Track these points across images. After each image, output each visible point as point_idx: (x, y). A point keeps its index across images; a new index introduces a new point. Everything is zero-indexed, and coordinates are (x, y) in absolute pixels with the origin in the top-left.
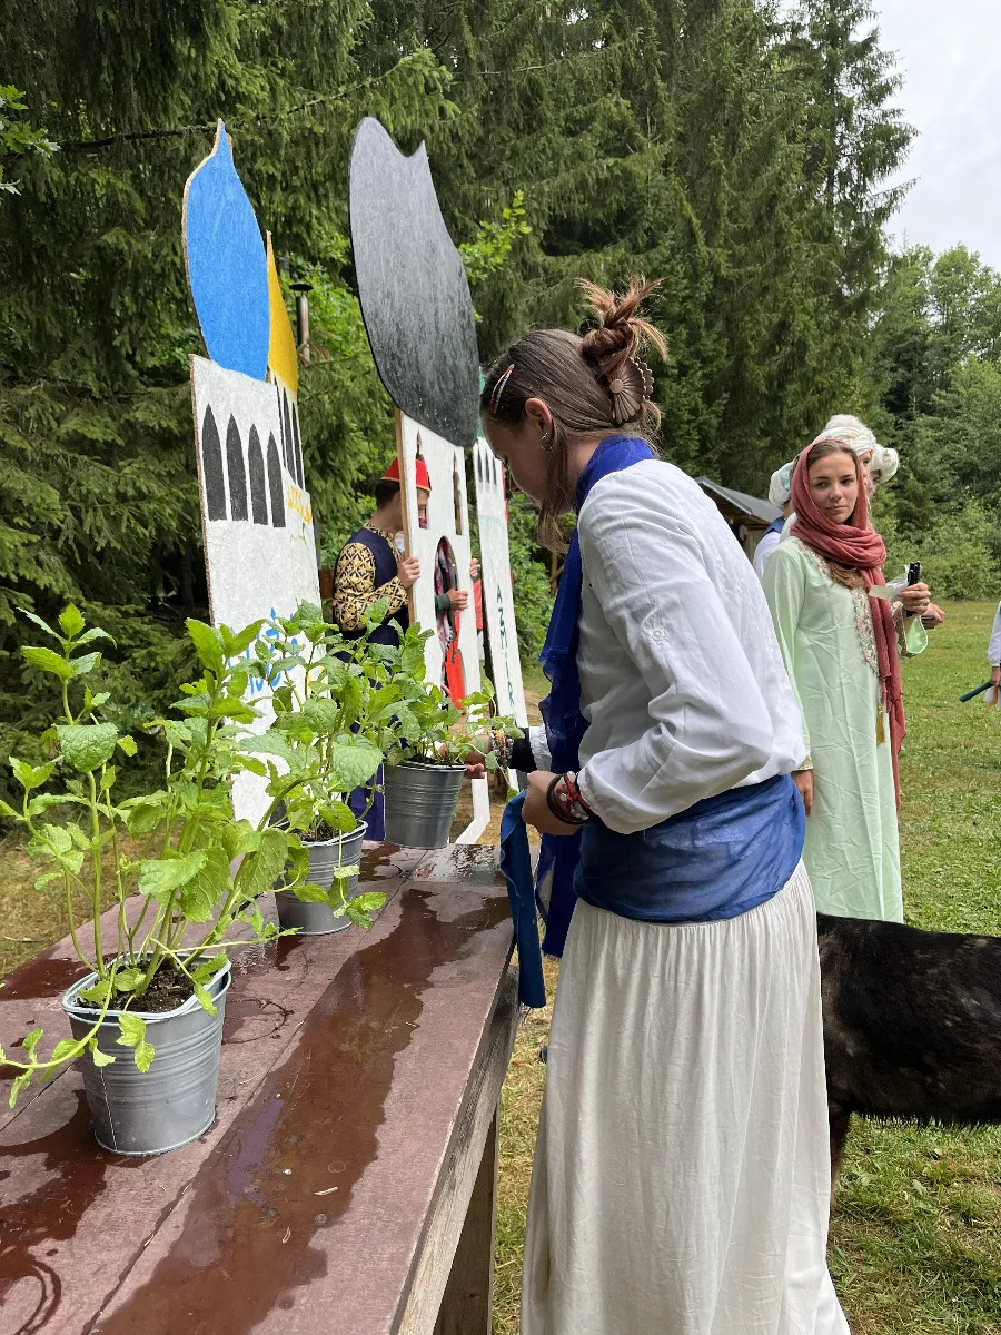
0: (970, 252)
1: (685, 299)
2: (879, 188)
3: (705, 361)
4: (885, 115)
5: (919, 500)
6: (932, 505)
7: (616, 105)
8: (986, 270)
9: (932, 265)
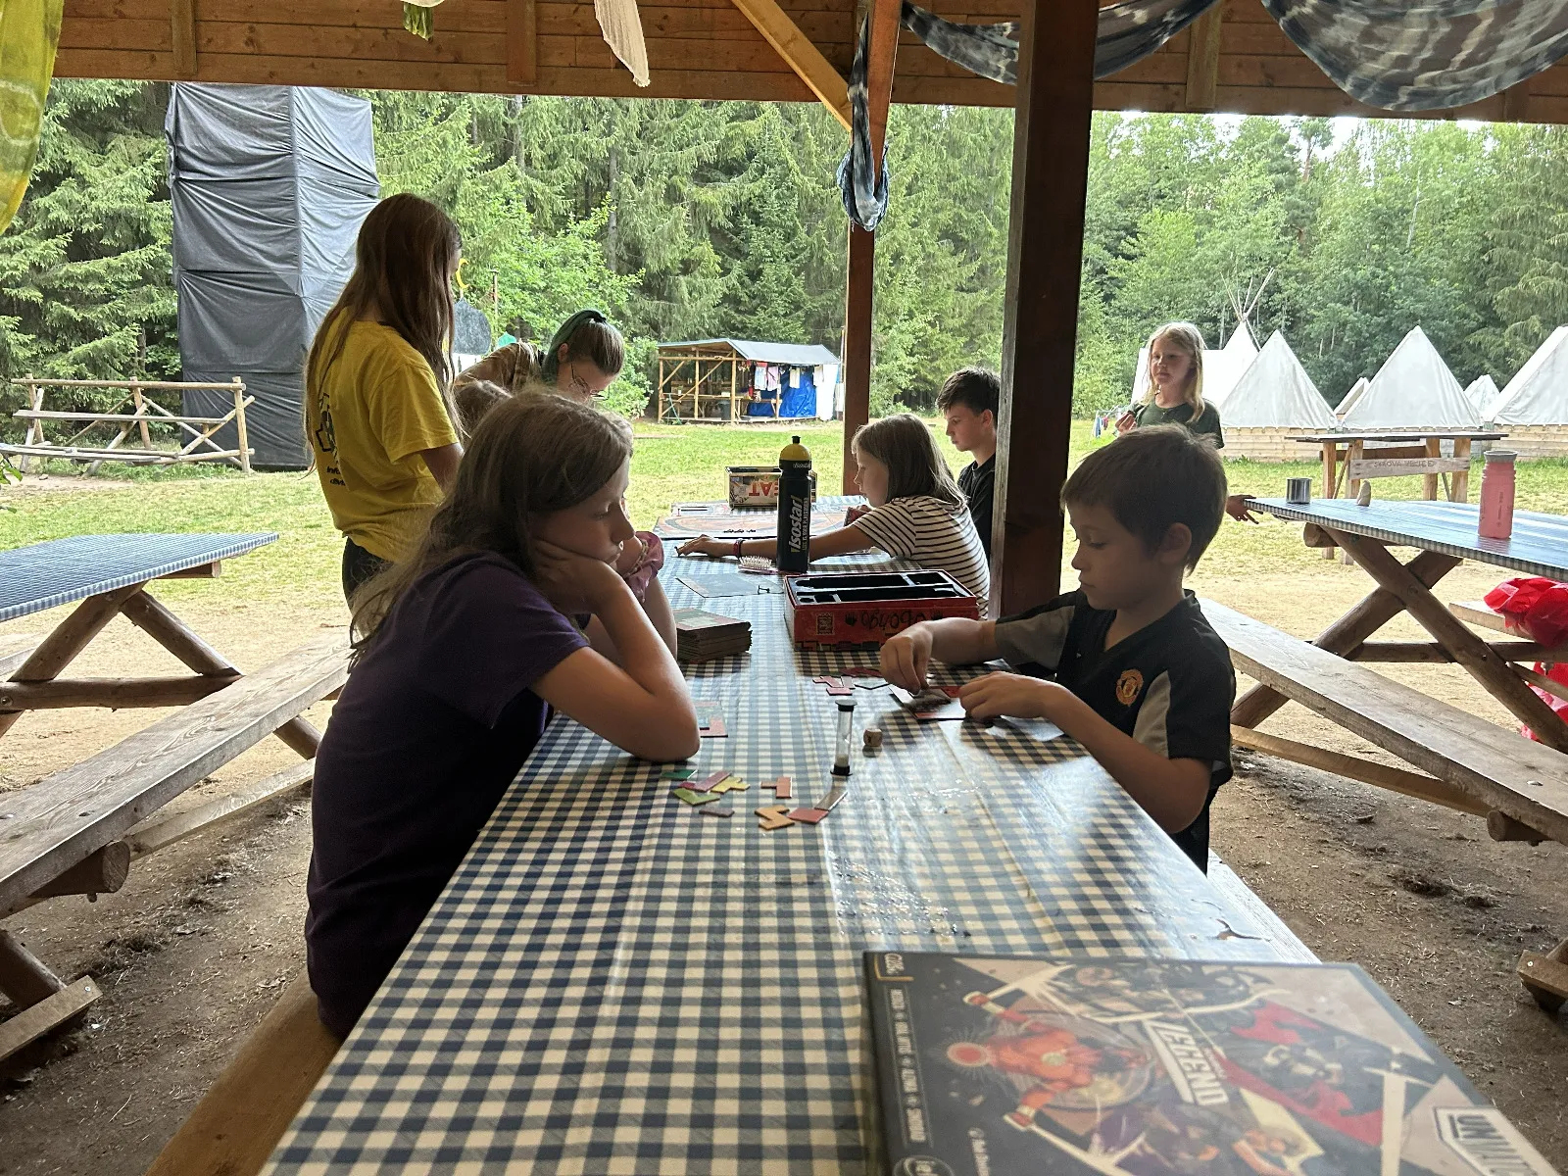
1: (780, 213)
3: (795, 251)
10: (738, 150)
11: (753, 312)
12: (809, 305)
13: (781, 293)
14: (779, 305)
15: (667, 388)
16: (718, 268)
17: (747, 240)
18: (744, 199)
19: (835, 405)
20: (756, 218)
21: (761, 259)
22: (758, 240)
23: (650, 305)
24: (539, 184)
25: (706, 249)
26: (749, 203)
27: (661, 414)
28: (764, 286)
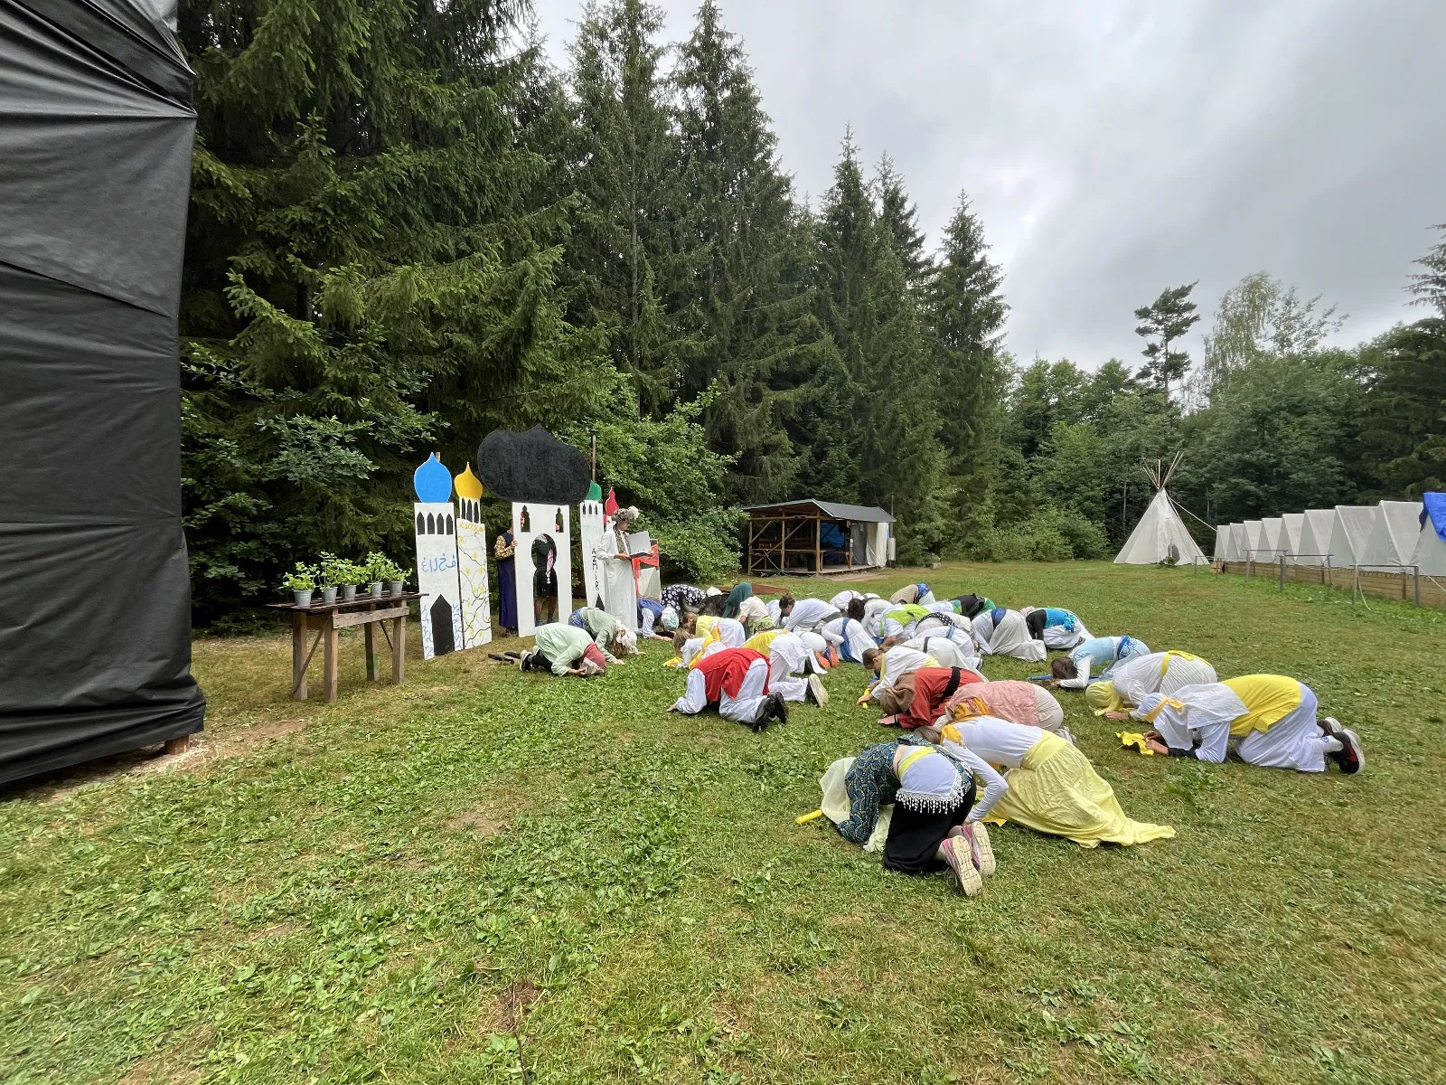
0: (1071, 362)
1: (840, 408)
2: (988, 338)
3: (851, 438)
4: (994, 299)
5: (1024, 505)
6: (1033, 506)
7: (809, 318)
8: (1081, 372)
9: (1049, 371)
10: (805, 363)
11: (820, 484)
12: (863, 479)
13: (841, 469)
14: (841, 477)
15: (755, 545)
16: (792, 451)
17: (814, 429)
18: (810, 400)
19: (887, 556)
20: (820, 413)
21: (826, 443)
22: (823, 428)
23: (738, 479)
24: (649, 378)
25: (783, 436)
26: (814, 402)
27: (750, 567)
28: (829, 464)
